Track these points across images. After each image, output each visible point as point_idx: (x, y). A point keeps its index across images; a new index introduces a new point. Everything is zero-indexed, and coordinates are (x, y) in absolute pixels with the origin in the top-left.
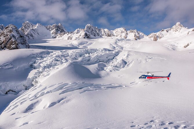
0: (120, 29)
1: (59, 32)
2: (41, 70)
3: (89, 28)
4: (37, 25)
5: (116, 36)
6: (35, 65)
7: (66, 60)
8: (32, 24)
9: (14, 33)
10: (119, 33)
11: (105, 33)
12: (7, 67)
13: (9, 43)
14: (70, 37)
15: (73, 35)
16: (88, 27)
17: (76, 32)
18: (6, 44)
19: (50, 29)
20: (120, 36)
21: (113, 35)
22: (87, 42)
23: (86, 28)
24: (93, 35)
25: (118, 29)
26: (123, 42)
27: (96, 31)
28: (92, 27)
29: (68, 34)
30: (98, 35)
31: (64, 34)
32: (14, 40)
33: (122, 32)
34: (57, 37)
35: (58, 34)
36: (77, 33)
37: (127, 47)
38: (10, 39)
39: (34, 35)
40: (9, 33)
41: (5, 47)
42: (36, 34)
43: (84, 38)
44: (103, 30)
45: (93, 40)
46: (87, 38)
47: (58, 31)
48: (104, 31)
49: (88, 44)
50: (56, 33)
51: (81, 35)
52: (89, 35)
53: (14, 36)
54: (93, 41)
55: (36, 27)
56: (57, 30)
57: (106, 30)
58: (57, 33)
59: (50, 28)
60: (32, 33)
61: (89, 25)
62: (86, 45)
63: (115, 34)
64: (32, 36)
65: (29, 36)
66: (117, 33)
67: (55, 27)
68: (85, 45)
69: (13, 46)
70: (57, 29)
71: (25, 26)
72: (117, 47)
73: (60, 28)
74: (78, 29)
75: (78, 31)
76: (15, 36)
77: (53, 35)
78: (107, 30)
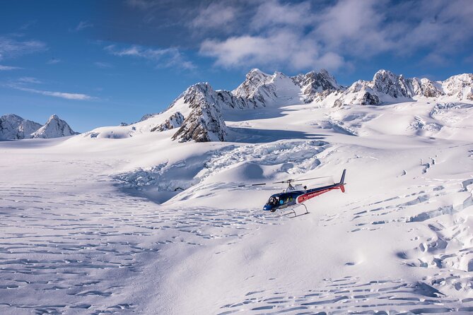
0: (460, 77)
1: (321, 88)
2: (212, 169)
3: (382, 79)
4: (275, 76)
5: (449, 95)
6: (209, 164)
7: (244, 158)
8: (266, 74)
9: (204, 116)
10: (456, 88)
11: (422, 90)
12: (179, 165)
13: (196, 131)
14: (338, 100)
15: (345, 96)
16: (379, 77)
17: (354, 88)
18: (192, 132)
19: (301, 84)
20: (457, 94)
21: (440, 93)
22: (364, 114)
23: (375, 78)
24: (390, 94)
25: (456, 76)
26: (449, 112)
27: (399, 86)
28: (390, 77)
29: (336, 92)
30: (404, 95)
31: (328, 94)
32: (202, 127)
33: (464, 86)
34: (315, 99)
35: (317, 94)
36: (354, 92)
37: (453, 125)
38: (198, 126)
39: (265, 98)
40: (197, 117)
41: (191, 137)
42: (271, 94)
43: (363, 104)
44: (417, 83)
45: (382, 107)
46: (371, 104)
47: (319, 85)
48: (420, 84)
49: (364, 118)
50: (313, 92)
51: (358, 98)
52: (374, 98)
53: (203, 121)
54: (382, 109)
55: (272, 81)
56: (315, 85)
57: (424, 81)
58: (315, 92)
59: (300, 81)
60: (262, 93)
61: (384, 71)
62: (361, 120)
63: (446, 91)
64: (261, 99)
65: (256, 100)
66: (451, 86)
67: (313, 78)
68: (357, 121)
69: (201, 136)
70: (316, 83)
71: (250, 79)
72: (427, 124)
73: (322, 81)
74: (359, 82)
75: (357, 85)
76: (205, 120)
77: (305, 97)
78: (427, 80)
